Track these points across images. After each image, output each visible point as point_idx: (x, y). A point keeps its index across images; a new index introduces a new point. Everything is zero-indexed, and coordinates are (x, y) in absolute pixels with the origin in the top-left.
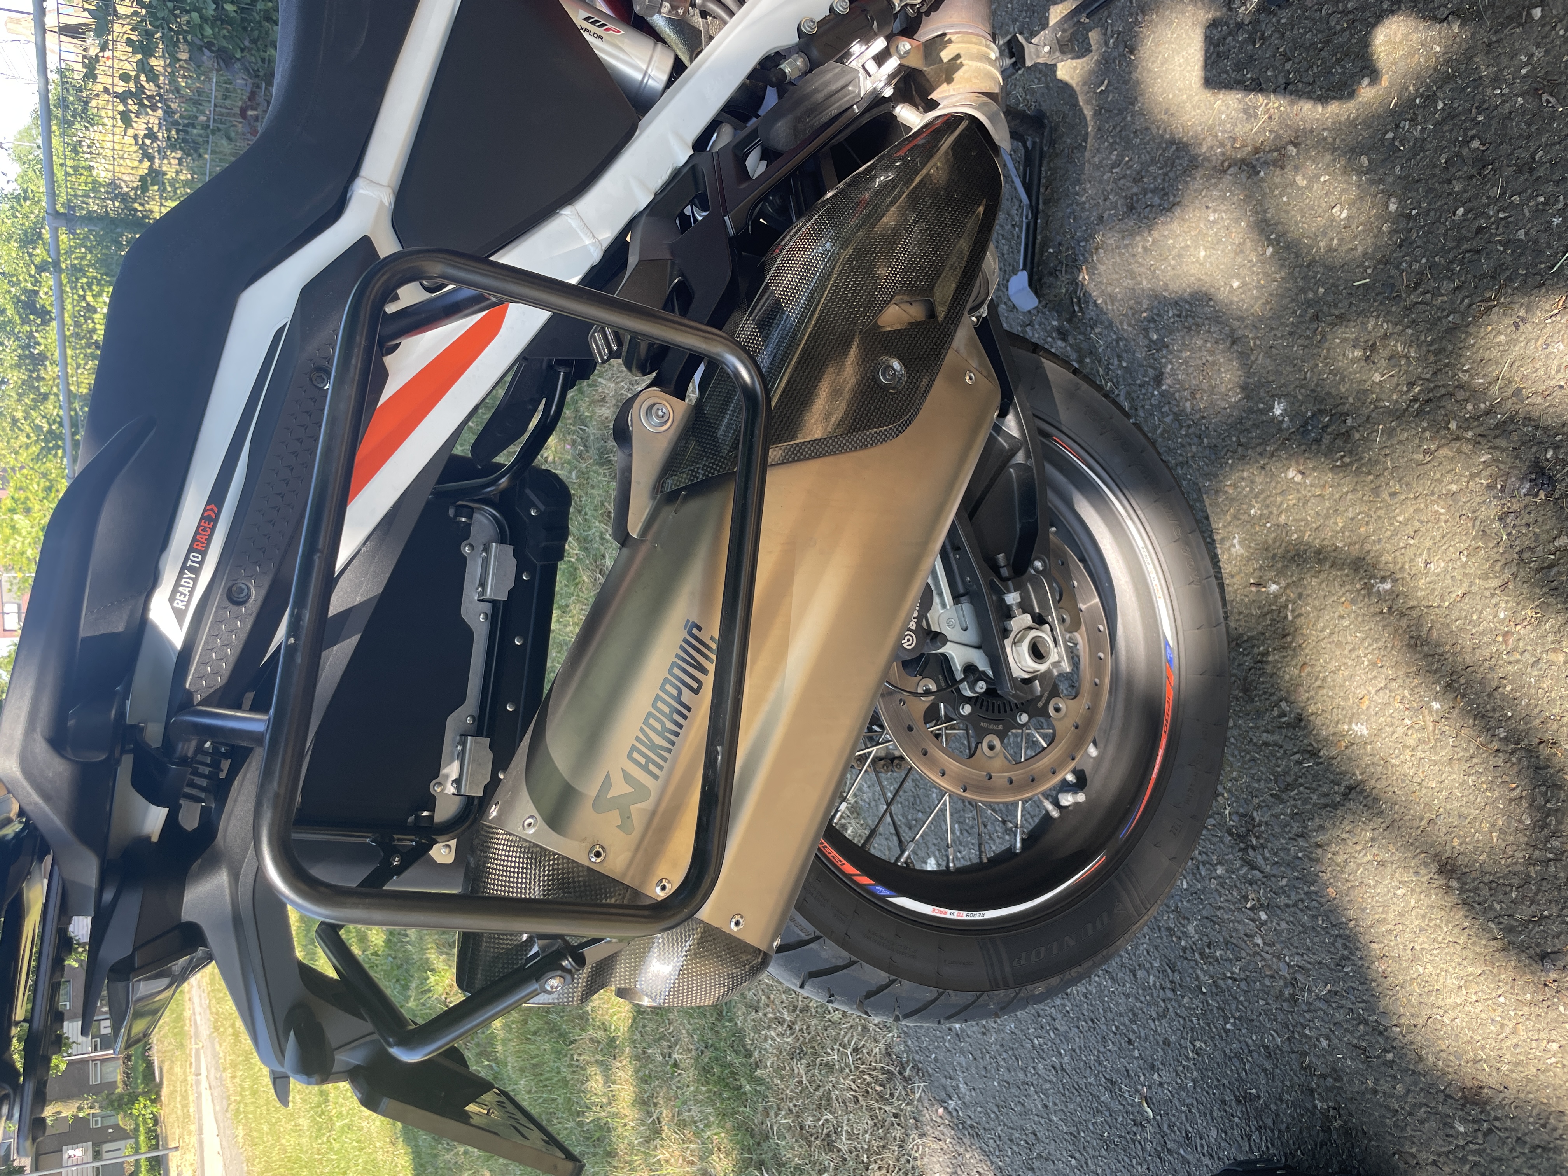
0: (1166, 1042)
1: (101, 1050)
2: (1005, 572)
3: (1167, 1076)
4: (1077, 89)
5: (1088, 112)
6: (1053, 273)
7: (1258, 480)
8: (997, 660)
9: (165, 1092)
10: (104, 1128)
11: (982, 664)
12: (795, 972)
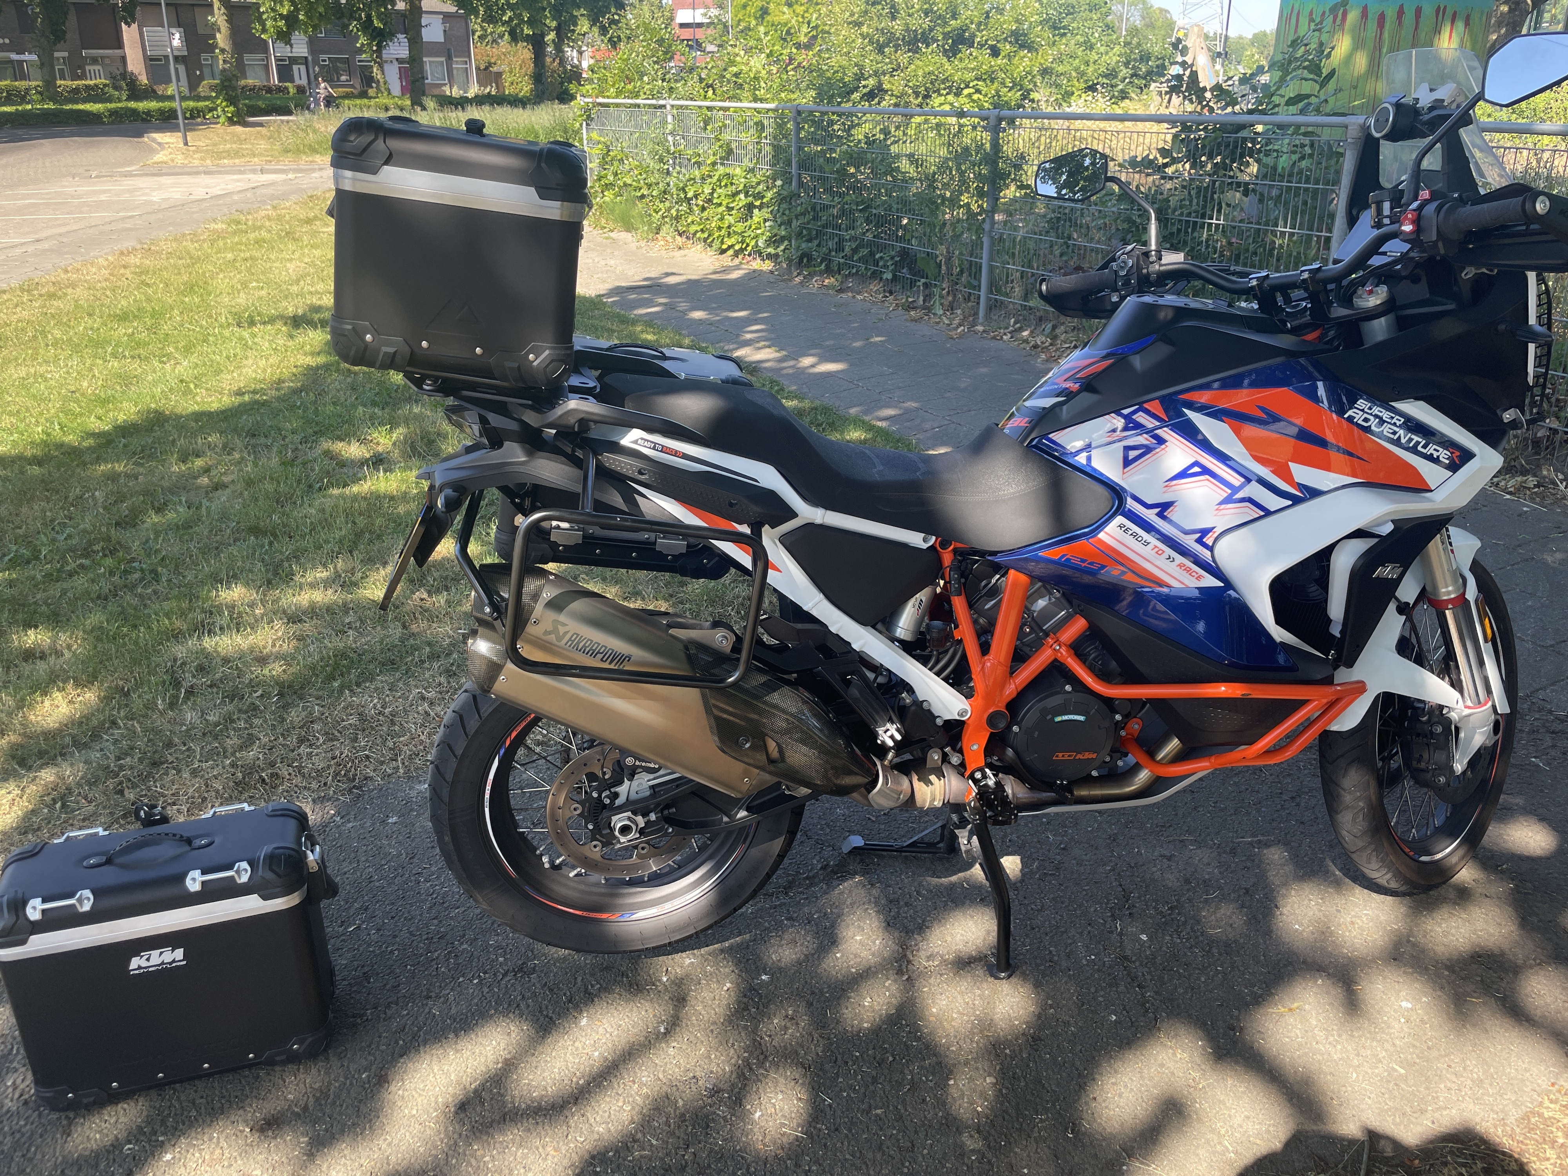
0: (395, 937)
1: (277, 65)
2: (666, 812)
3: (375, 937)
4: (968, 872)
5: (954, 878)
6: (862, 861)
7: (727, 970)
8: (621, 809)
9: (239, 129)
10: (200, 67)
11: (618, 802)
12: (463, 707)
